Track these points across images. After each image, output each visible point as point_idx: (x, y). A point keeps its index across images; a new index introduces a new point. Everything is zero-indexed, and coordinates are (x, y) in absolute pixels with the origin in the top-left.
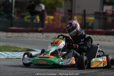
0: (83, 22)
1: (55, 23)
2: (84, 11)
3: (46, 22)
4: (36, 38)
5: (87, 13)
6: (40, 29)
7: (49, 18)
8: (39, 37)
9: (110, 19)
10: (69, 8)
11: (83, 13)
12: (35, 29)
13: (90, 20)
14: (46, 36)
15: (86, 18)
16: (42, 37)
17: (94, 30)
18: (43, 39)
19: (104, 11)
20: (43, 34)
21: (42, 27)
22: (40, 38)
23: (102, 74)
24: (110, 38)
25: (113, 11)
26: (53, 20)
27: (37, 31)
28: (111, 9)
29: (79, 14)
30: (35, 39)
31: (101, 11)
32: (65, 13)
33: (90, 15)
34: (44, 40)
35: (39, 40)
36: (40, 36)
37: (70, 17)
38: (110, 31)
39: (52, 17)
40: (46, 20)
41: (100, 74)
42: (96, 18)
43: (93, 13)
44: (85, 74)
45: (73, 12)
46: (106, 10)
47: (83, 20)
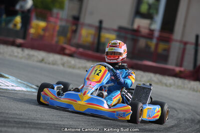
0: (96, 41)
1: (47, 34)
2: (101, 22)
3: (32, 31)
4: (10, 55)
5: (104, 25)
6: (19, 41)
7: (37, 25)
8: (16, 54)
10: (75, 13)
11: (97, 24)
12: (11, 39)
13: (108, 39)
14: (28, 55)
15: (102, 34)
16: (20, 55)
18: (21, 58)
19: (135, 27)
20: (23, 50)
25: (150, 30)
26: (45, 29)
27: (13, 44)
28: (147, 26)
29: (90, 26)
30: (8, 57)
31: (130, 27)
32: (67, 21)
33: (109, 30)
34: (23, 61)
35: (14, 59)
36: (18, 53)
37: (74, 28)
38: (140, 62)
39: (42, 24)
40: (32, 27)
43: (116, 27)
45: (82, 20)
46: (139, 27)
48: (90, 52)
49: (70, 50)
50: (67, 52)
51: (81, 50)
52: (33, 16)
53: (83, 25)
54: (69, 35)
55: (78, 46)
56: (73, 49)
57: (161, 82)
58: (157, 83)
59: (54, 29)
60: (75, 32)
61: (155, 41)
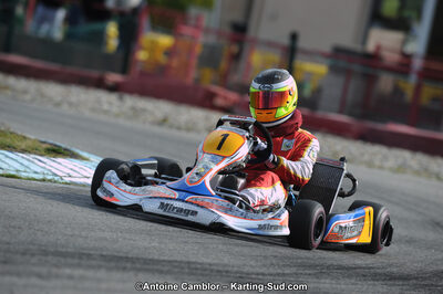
1: (175, 63)
2: (294, 37)
3: (142, 55)
4: (93, 110)
5: (302, 43)
6: (114, 78)
7: (153, 42)
8: (106, 107)
9: (386, 83)
10: (238, 17)
11: (286, 41)
12: (95, 73)
13: (310, 74)
14: (133, 109)
15: (297, 64)
16: (115, 110)
17: (320, 114)
18: (117, 116)
19: (371, 47)
20: (121, 98)
22: (106, 112)
23: (321, 286)
24: (375, 154)
25: (404, 55)
26: (170, 52)
27: (99, 84)
28: (397, 46)
29: (270, 45)
30: (87, 114)
31: (357, 47)
32: (219, 34)
33: (312, 55)
34: (121, 121)
35: (102, 117)
36: (110, 103)
37: (235, 49)
38: (381, 126)
39: (165, 41)
40: (141, 48)
42: (333, 69)
43: (327, 47)
44: (258, 274)
45: (252, 32)
46: (379, 48)
49: (225, 98)
50: (219, 102)
52: (145, 22)
53: (255, 42)
54: (223, 64)
55: (243, 89)
56: (233, 96)
57: (426, 170)
58: (417, 173)
59: (190, 50)
60: (236, 57)
61: (413, 79)
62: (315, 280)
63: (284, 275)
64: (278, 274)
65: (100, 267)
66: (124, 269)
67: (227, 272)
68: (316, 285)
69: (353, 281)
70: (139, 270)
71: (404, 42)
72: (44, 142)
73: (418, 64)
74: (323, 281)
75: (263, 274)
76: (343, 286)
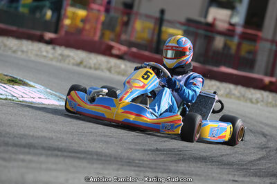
0: (155, 38)
1: (88, 27)
2: (162, 12)
3: (67, 22)
4: (37, 55)
5: (167, 16)
6: (49, 35)
7: (74, 13)
8: (44, 54)
9: (219, 42)
11: (157, 15)
12: (38, 33)
14: (61, 55)
15: (164, 28)
16: (50, 56)
18: (52, 59)
19: (210, 19)
20: (54, 49)
21: (56, 32)
22: (45, 56)
23: (179, 168)
24: (212, 86)
25: (231, 24)
26: (84, 20)
27: (41, 39)
28: (227, 19)
29: (148, 17)
30: (33, 58)
31: (202, 20)
32: (115, 9)
33: (173, 24)
34: (54, 63)
35: (42, 60)
36: (47, 52)
37: (125, 19)
38: (215, 69)
39: (82, 13)
40: (67, 17)
41: (173, 168)
43: (183, 20)
44: (140, 160)
45: (135, 9)
46: (215, 19)
47: (156, 32)
48: (147, 53)
49: (119, 49)
50: (115, 52)
51: (134, 50)
53: (137, 14)
54: (118, 29)
55: (130, 44)
56: (124, 48)
57: (244, 96)
58: (238, 98)
59: (97, 19)
60: (126, 24)
61: (236, 40)
62: (175, 165)
63: (156, 161)
64: (152, 161)
65: (41, 154)
66: (57, 156)
67: (121, 159)
68: (176, 168)
69: (199, 165)
70: (66, 157)
71: (231, 16)
72: (7, 76)
73: (239, 30)
74: (180, 165)
75: (143, 160)
76: (193, 169)
